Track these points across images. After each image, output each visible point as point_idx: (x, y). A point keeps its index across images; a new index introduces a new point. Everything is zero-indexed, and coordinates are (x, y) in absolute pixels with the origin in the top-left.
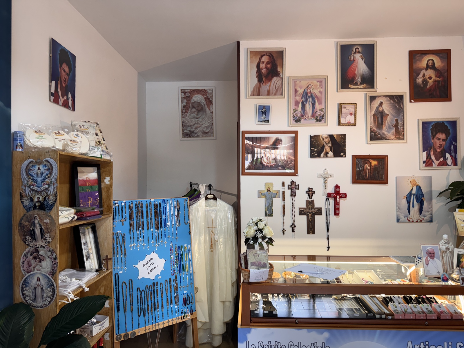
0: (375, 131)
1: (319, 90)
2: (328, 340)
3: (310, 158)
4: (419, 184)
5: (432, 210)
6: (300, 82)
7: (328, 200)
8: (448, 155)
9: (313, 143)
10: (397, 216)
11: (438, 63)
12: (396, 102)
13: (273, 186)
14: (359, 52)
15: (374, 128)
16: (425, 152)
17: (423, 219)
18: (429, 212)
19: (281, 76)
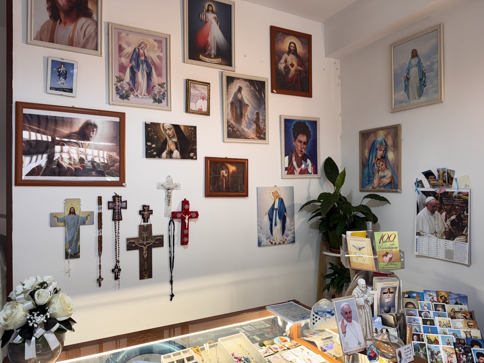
0: (233, 125)
1: (157, 54)
3: (145, 158)
4: (282, 196)
6: (128, 35)
7: (172, 223)
9: (150, 135)
10: (258, 238)
12: (257, 90)
13: (80, 205)
14: (213, 12)
15: (232, 122)
16: (287, 157)
17: (286, 240)
18: (291, 230)
19: (95, 18)
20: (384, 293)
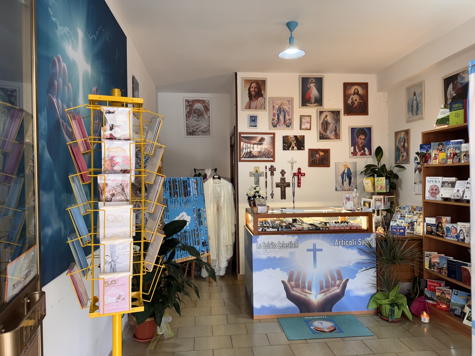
0: (322, 133)
1: (288, 107)
2: (297, 240)
3: (283, 151)
4: (349, 167)
5: (356, 183)
6: (276, 101)
7: (294, 177)
8: (366, 149)
9: (285, 141)
10: (336, 187)
11: (361, 91)
12: (335, 115)
13: (259, 169)
14: (313, 83)
15: (322, 132)
16: (353, 147)
17: (351, 188)
18: (354, 184)
19: (264, 97)
20: (376, 201)
